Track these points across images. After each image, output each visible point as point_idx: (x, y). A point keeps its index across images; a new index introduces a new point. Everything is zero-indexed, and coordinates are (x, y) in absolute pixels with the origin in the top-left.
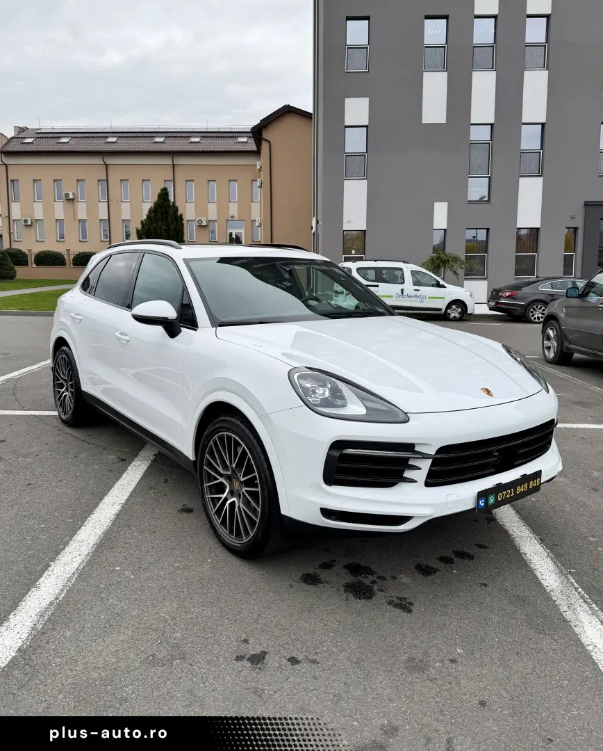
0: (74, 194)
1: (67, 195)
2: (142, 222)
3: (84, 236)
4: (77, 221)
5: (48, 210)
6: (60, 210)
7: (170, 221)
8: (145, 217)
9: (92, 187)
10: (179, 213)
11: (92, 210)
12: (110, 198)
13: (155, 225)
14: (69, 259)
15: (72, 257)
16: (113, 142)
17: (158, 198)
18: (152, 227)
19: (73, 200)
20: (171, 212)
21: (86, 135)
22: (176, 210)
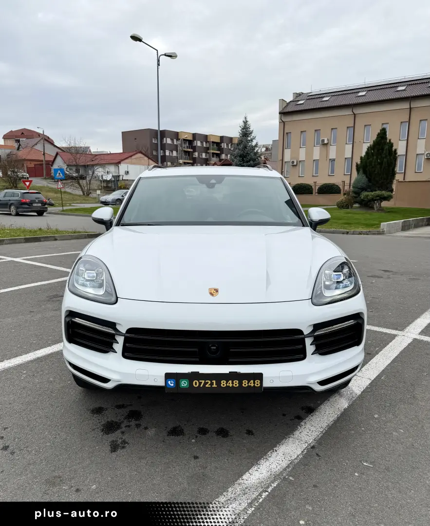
0: (328, 140)
1: (323, 141)
2: (361, 158)
3: (333, 171)
4: (328, 160)
5: (309, 153)
6: (317, 153)
7: (384, 156)
8: (363, 154)
9: (343, 133)
10: (394, 148)
11: (340, 151)
12: (355, 141)
13: (371, 159)
14: (316, 189)
15: (317, 188)
16: (363, 96)
17: (377, 138)
18: (368, 161)
19: (327, 144)
20: (387, 147)
21: (344, 92)
22: (391, 145)
